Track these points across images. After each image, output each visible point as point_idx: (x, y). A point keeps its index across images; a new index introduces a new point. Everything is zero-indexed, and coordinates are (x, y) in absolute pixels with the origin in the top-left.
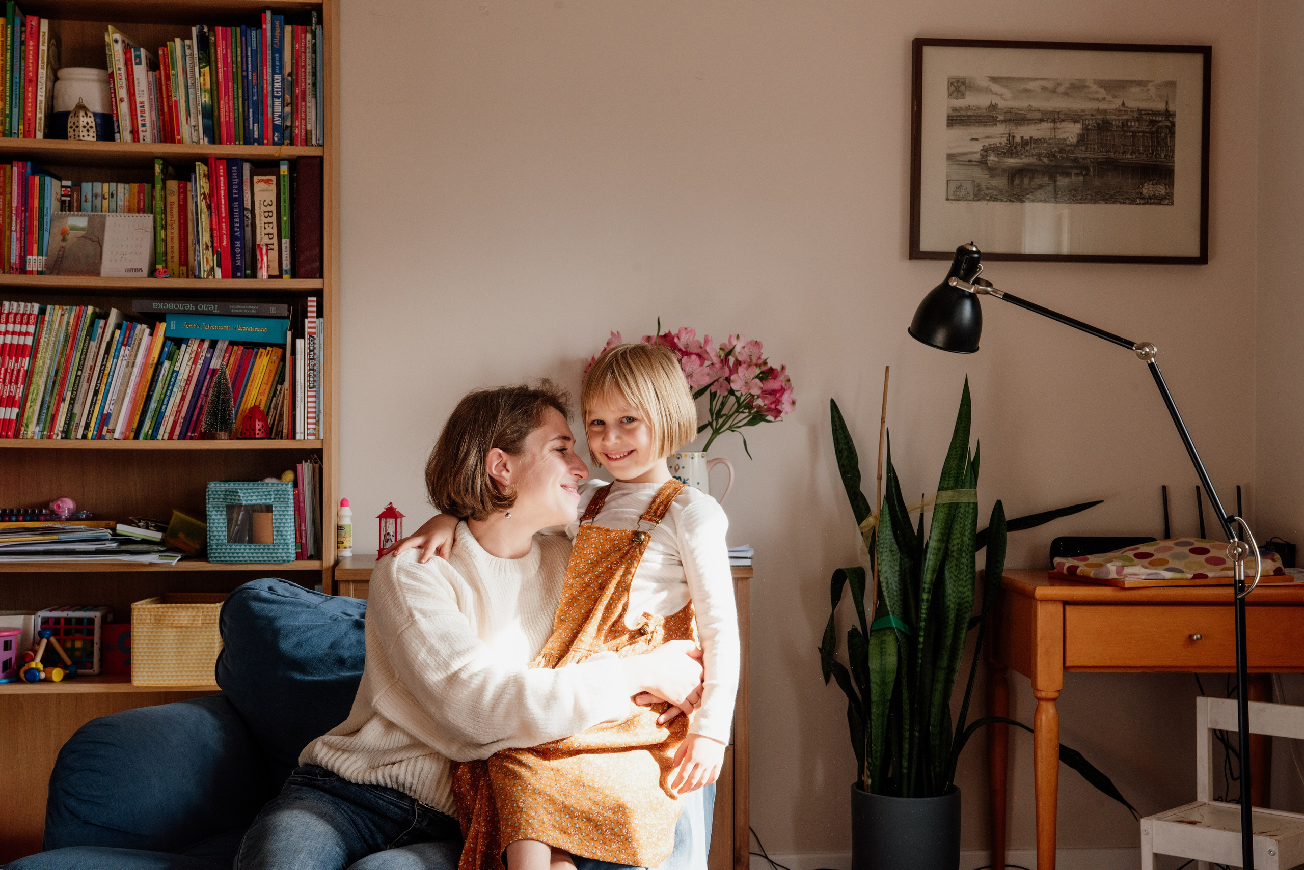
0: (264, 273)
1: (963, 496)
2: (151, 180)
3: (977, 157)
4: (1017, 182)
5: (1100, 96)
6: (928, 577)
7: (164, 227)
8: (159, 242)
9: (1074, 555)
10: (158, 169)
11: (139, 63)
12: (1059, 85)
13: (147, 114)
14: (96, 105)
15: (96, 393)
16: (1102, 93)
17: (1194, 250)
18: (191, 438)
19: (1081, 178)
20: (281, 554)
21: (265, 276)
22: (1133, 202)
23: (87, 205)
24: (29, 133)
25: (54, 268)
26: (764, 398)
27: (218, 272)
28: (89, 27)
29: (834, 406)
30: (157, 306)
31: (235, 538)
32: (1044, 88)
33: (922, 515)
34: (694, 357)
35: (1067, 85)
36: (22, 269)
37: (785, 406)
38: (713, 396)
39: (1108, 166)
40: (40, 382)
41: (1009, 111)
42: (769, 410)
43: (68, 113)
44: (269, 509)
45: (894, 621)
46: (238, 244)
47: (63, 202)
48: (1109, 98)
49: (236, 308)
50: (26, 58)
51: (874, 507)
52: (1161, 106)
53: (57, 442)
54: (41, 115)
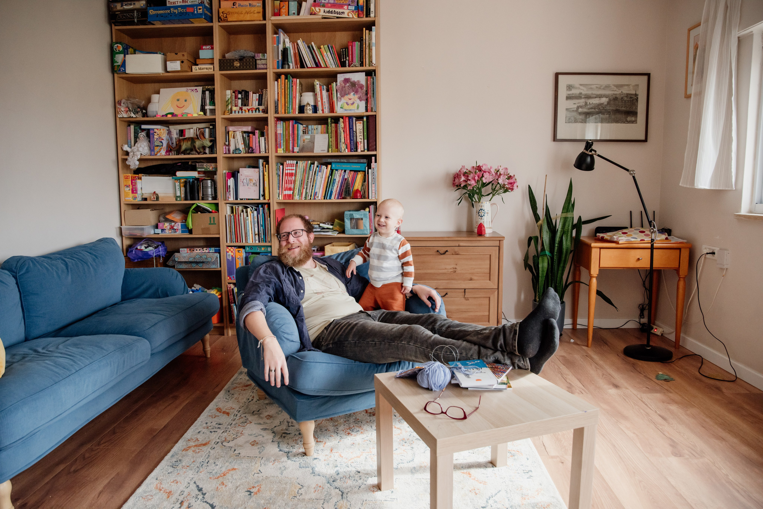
0: (359, 150)
1: (569, 215)
2: (327, 124)
3: (575, 109)
4: (588, 117)
5: (615, 89)
6: (557, 239)
7: (331, 138)
8: (330, 142)
9: (602, 233)
10: (329, 120)
11: (324, 90)
12: (602, 86)
13: (326, 105)
14: (312, 103)
15: (313, 186)
16: (615, 88)
17: (643, 138)
18: (340, 199)
19: (608, 115)
20: (366, 232)
21: (360, 151)
22: (624, 123)
23: (310, 132)
24: (294, 112)
25: (301, 150)
26: (508, 185)
27: (346, 150)
28: (310, 80)
29: (529, 187)
30: (329, 160)
31: (352, 228)
32: (597, 87)
33: (556, 220)
34: (487, 173)
35: (604, 86)
36: (293, 152)
37: (515, 187)
38: (493, 184)
39: (617, 111)
40: (298, 183)
41: (586, 95)
42: (510, 188)
43: (304, 106)
44: (362, 219)
45: (547, 253)
46: (352, 142)
47: (303, 131)
48: (617, 90)
49: (351, 161)
50: (292, 91)
51: (541, 218)
52: (634, 92)
53: (303, 201)
54: (297, 107)
